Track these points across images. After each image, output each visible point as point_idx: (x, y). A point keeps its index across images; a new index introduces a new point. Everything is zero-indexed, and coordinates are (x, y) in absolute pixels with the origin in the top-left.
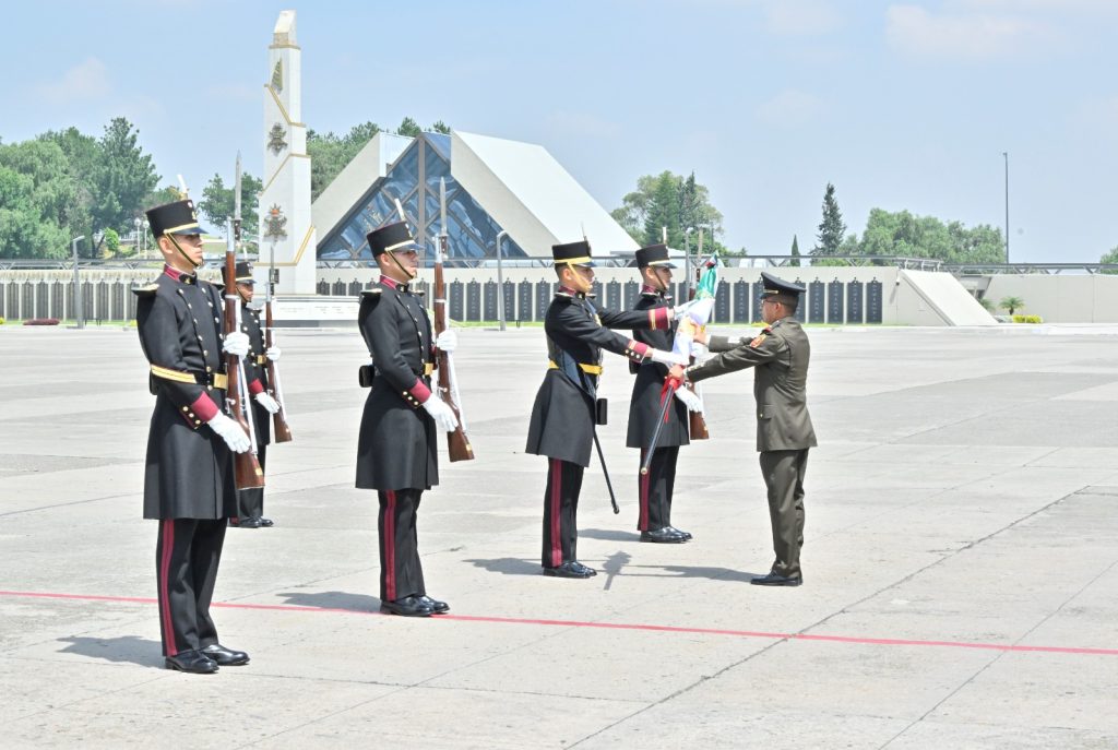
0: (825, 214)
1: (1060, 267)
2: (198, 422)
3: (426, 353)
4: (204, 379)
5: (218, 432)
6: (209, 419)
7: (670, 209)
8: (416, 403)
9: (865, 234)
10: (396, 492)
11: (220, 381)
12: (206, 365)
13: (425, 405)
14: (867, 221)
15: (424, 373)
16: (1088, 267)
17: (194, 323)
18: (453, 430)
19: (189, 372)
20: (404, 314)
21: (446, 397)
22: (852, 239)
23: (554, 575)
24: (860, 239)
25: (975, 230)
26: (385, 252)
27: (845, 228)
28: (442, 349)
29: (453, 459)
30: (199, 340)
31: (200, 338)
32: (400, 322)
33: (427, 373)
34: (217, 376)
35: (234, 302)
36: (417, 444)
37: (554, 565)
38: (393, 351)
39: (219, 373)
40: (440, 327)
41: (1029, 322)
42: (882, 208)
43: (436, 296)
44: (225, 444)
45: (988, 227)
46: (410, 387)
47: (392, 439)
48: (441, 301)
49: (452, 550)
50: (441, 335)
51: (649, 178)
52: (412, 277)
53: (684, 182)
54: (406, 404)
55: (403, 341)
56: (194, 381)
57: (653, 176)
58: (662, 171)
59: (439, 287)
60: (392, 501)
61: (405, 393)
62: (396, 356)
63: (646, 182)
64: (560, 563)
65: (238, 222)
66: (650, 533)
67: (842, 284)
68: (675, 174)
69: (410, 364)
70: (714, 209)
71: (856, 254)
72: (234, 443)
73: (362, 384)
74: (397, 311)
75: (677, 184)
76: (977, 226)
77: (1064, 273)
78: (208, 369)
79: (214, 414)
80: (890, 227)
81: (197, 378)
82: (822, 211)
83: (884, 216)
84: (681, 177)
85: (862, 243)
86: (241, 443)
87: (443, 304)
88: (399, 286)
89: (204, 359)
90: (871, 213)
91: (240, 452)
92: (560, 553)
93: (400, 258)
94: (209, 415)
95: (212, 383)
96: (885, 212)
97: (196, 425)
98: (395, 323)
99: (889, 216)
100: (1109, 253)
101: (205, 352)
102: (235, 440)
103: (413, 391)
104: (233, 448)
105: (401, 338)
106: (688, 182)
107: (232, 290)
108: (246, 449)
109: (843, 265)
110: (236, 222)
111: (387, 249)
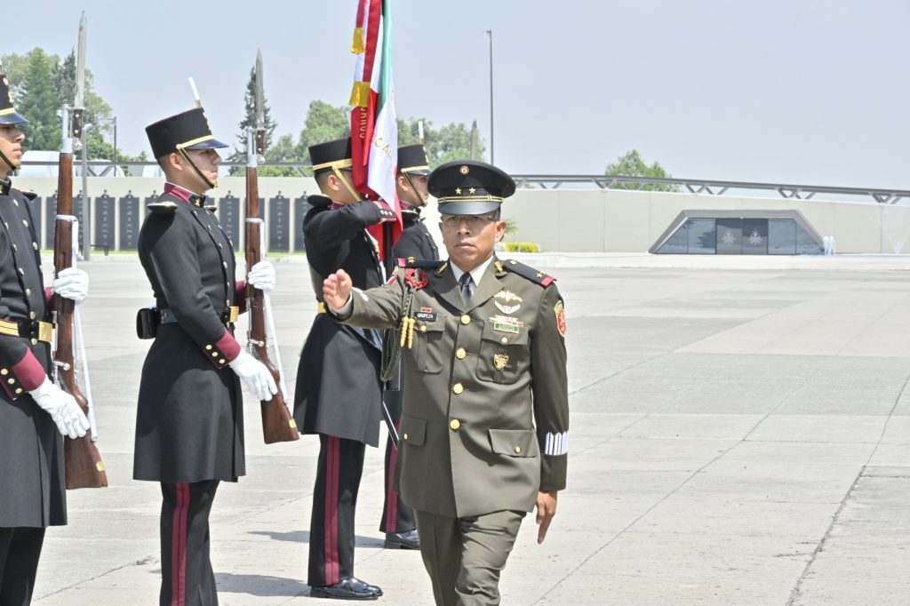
0: (248, 107)
1: (559, 179)
2: (19, 391)
3: (231, 293)
4: (28, 330)
5: (44, 407)
6: (34, 387)
7: (44, 100)
8: (222, 361)
9: (303, 134)
10: (191, 485)
11: (48, 333)
12: (29, 310)
13: (233, 364)
14: (305, 118)
15: (229, 319)
16: (597, 179)
17: (13, 249)
18: (269, 398)
19: (13, 319)
20: (204, 238)
21: (261, 354)
22: (287, 141)
23: (327, 596)
24: (296, 141)
25: (444, 130)
26: (176, 151)
27: (274, 126)
28: (256, 286)
29: (269, 439)
30: (18, 273)
31: (21, 270)
32: (200, 248)
33: (231, 321)
34: (42, 324)
35: (70, 225)
36: (222, 419)
37: (329, 582)
38: (195, 290)
39: (44, 320)
40: (253, 257)
41: (523, 250)
42: (325, 101)
43: (248, 214)
44: (54, 425)
45: (462, 126)
46: (215, 338)
47: (189, 412)
48: (255, 220)
49: (138, 563)
50: (256, 267)
51: (14, 57)
52: (212, 186)
53: (61, 63)
54: (209, 363)
55: (205, 275)
56: (16, 333)
57: (19, 56)
58: (31, 49)
59: (253, 203)
60: (184, 497)
61: (209, 347)
62: (200, 296)
63: (9, 63)
64: (336, 580)
65: (80, 112)
66: (399, 535)
67: (287, 201)
68: (48, 52)
69: (215, 308)
70: (100, 100)
71: (292, 160)
72: (66, 425)
73: (141, 335)
74: (196, 233)
75: (51, 66)
76: (447, 125)
77: (565, 187)
78: (32, 315)
79: (41, 382)
80: (336, 126)
81: (20, 330)
82: (244, 104)
83: (327, 111)
84: (57, 57)
85: (299, 147)
86: (77, 424)
87: (258, 225)
88: (193, 198)
89: (26, 301)
90: (311, 106)
91: (73, 436)
92: (336, 566)
93: (196, 158)
94: (35, 381)
95: (37, 336)
96: (330, 106)
97: (15, 395)
98: (194, 249)
99: (334, 112)
100: (617, 162)
101: (28, 291)
102: (68, 419)
103: (219, 345)
104: (63, 431)
105: (202, 270)
106: (66, 64)
107: (67, 208)
108: (82, 433)
109: (275, 176)
110: (76, 111)
111: (179, 146)
